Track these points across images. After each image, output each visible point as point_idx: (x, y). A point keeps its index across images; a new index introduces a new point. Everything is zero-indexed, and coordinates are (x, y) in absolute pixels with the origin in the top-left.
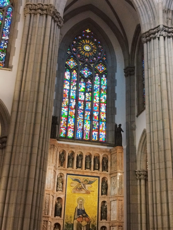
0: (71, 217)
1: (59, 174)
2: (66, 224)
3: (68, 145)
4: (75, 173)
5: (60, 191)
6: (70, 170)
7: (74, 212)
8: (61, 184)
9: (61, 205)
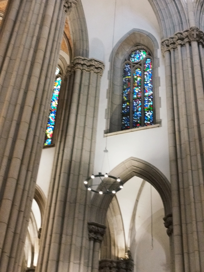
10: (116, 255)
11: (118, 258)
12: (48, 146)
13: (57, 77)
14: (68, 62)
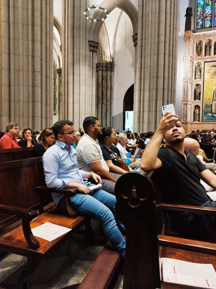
0: (209, 99)
1: (196, 64)
2: (205, 105)
3: (205, 34)
4: (212, 60)
5: (199, 78)
6: (208, 58)
7: (213, 94)
8: (199, 72)
9: (200, 90)
10: (105, 60)
11: (106, 62)
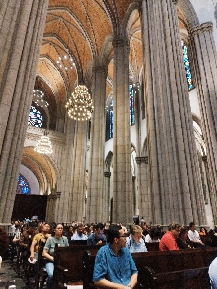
12: (191, 89)
13: (183, 47)
14: (187, 34)
